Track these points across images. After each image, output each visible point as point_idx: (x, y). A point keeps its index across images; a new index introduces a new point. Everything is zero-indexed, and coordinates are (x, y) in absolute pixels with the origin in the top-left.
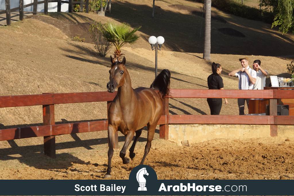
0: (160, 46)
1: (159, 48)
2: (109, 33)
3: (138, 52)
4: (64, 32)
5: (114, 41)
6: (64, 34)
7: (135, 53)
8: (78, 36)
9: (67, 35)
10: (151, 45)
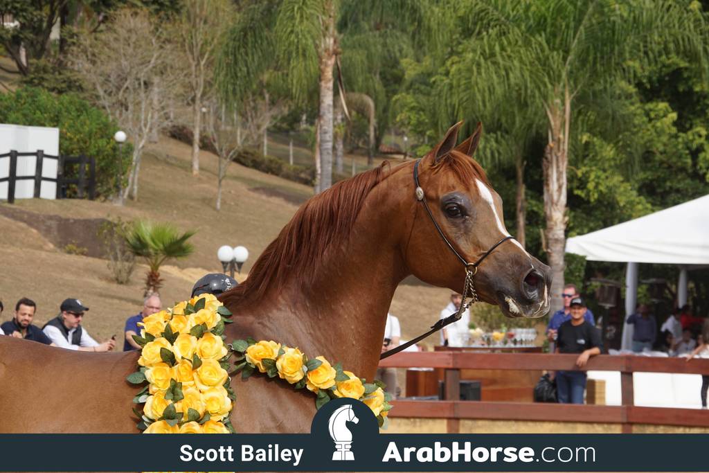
0: (240, 264)
1: (237, 268)
2: (139, 239)
3: (192, 275)
4: (45, 236)
5: (148, 255)
6: (46, 240)
7: (185, 278)
8: (73, 244)
9: (51, 242)
10: (223, 263)
